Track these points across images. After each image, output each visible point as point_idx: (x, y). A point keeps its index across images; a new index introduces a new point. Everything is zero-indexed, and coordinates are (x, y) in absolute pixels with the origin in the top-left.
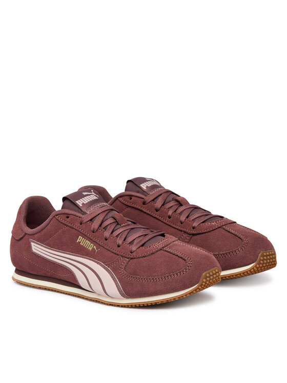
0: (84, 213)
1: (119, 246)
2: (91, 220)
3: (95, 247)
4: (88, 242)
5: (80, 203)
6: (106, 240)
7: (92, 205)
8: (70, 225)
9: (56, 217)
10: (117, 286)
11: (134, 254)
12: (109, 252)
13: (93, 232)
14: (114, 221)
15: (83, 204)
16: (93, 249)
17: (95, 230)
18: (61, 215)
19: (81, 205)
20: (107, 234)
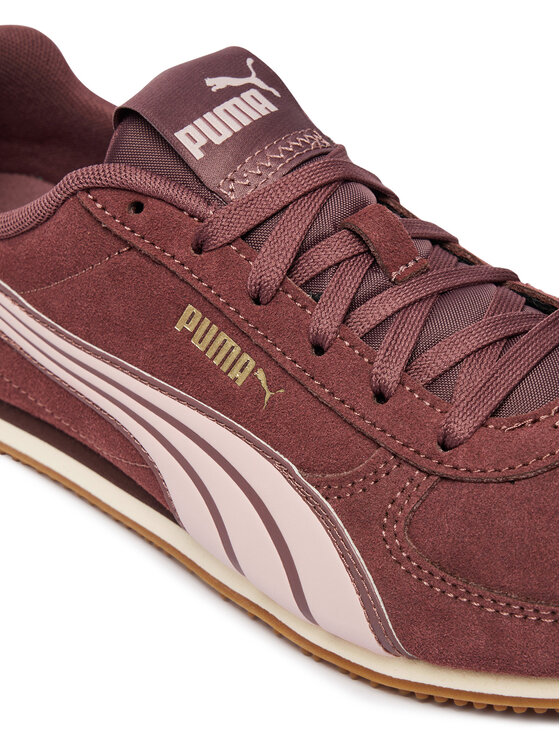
0: (211, 196)
1: (381, 397)
2: (245, 236)
3: (261, 375)
4: (231, 343)
5: (192, 138)
6: (319, 350)
7: (250, 151)
8: (144, 245)
9: (82, 197)
10: (367, 604)
11: (460, 456)
12: (330, 417)
13: (257, 301)
14: (358, 247)
15: (208, 147)
16: (252, 379)
17: (265, 295)
18: (108, 196)
19: (199, 155)
20: (324, 320)
